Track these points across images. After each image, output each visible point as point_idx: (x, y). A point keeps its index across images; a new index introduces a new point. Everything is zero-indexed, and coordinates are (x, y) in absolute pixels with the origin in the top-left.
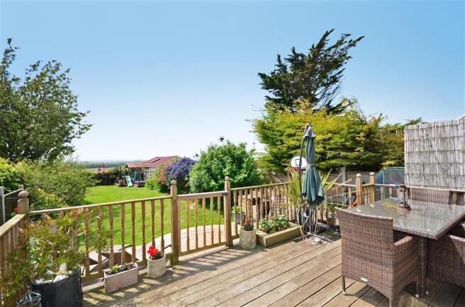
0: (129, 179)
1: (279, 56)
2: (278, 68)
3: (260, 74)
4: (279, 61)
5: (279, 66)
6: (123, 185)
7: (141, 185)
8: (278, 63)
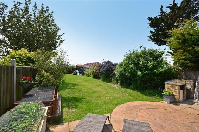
0: (78, 72)
1: (162, 7)
2: (160, 14)
3: (149, 18)
4: (162, 10)
5: (161, 13)
6: (75, 74)
7: (83, 75)
8: (160, 11)
